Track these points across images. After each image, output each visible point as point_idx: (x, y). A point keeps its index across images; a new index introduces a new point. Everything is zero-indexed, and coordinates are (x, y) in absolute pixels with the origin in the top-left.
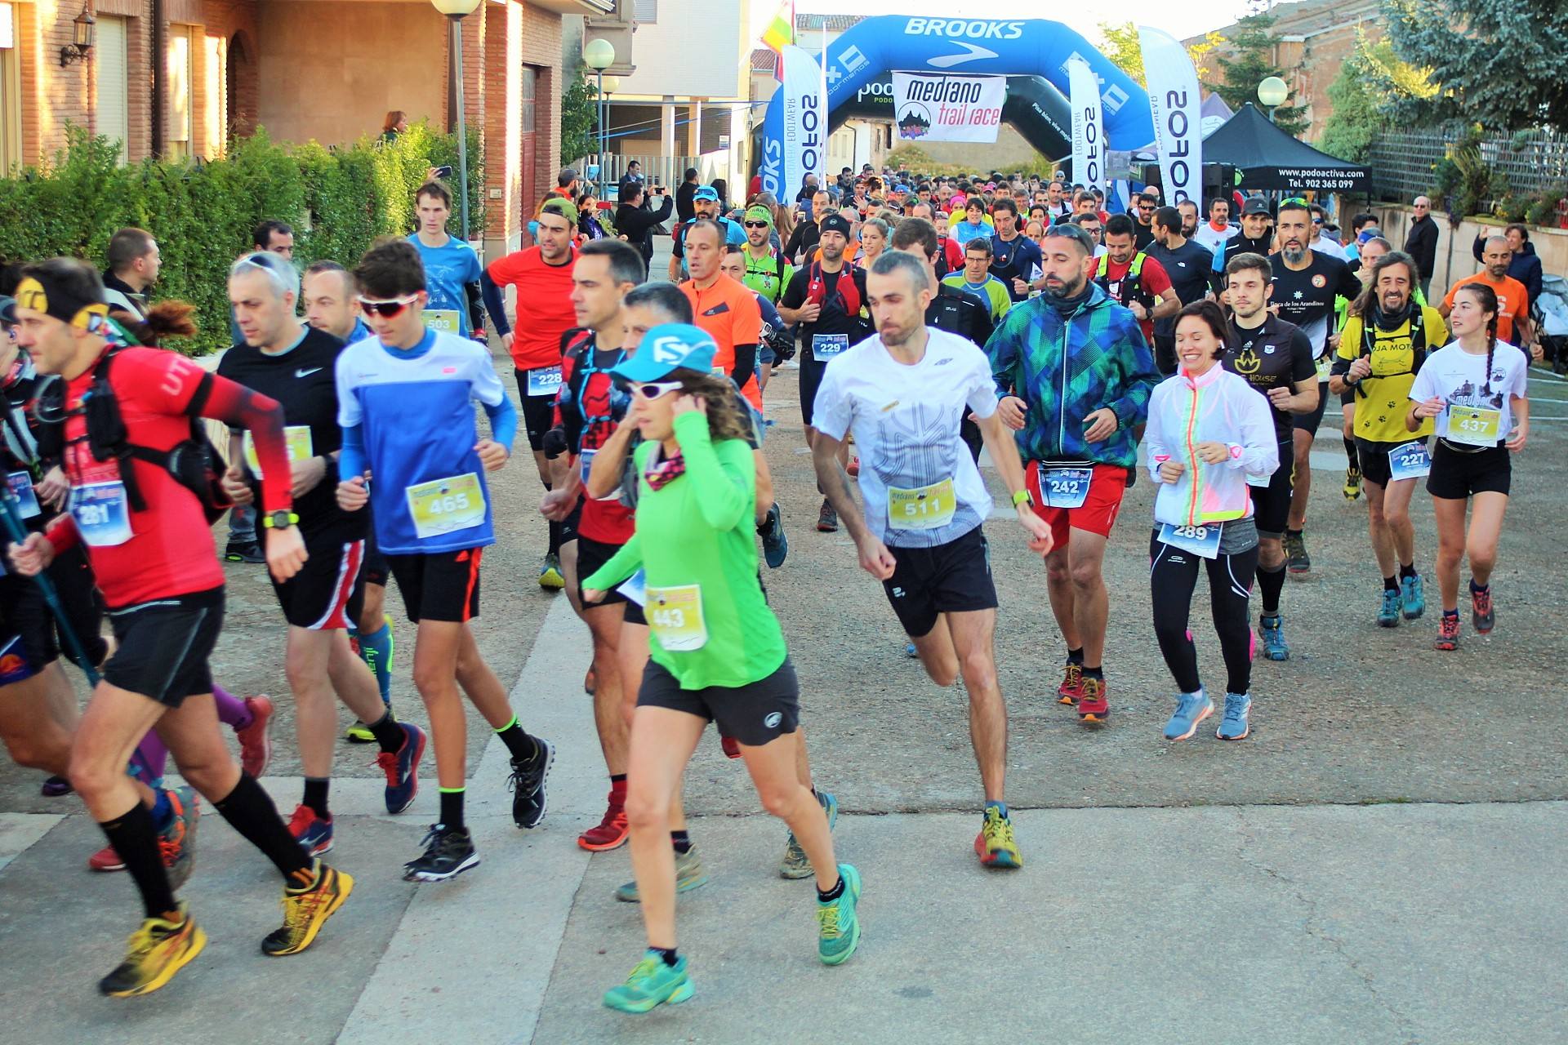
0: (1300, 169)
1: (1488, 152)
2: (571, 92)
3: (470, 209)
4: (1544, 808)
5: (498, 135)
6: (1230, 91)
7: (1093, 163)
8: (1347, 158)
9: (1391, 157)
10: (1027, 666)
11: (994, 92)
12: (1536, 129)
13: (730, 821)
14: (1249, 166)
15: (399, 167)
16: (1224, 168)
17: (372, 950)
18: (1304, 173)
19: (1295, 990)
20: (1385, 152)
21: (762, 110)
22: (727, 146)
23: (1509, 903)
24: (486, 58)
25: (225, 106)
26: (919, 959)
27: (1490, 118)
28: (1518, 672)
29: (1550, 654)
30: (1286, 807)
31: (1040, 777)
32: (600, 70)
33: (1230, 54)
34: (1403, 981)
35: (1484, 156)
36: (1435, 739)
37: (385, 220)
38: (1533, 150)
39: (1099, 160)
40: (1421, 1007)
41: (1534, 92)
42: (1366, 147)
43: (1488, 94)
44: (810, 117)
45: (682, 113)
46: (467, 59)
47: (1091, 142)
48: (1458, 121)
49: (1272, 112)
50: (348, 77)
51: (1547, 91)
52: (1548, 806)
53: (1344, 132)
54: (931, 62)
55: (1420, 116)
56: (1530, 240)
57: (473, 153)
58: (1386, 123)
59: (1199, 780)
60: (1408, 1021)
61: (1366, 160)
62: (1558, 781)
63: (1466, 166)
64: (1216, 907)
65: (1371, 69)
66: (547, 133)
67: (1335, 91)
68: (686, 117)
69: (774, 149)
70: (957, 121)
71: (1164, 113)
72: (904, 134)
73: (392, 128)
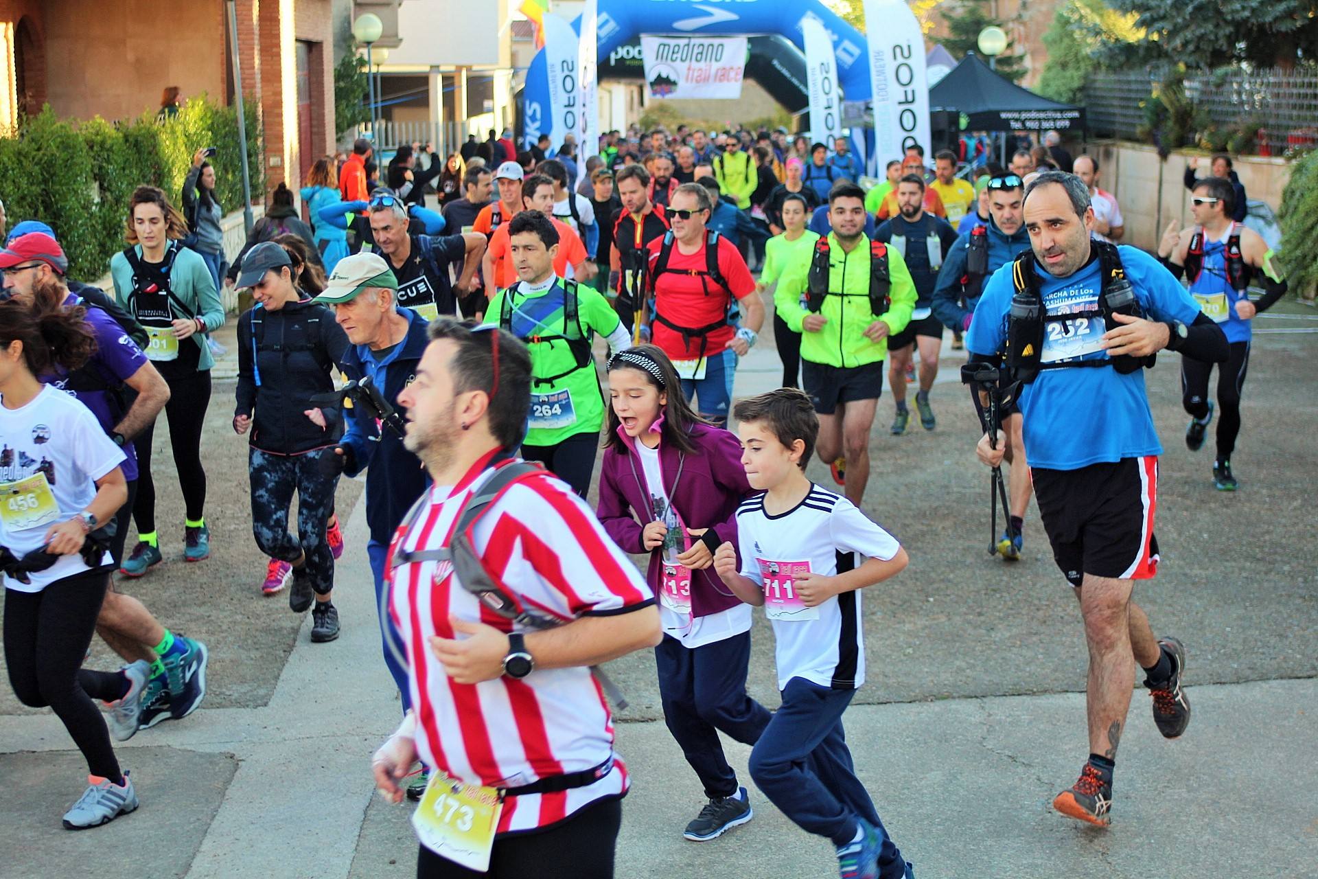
0: (1020, 112)
1: (1191, 89)
2: (343, 64)
3: (251, 177)
4: (1261, 688)
5: (275, 107)
6: (954, 43)
7: (829, 114)
8: (1063, 100)
9: (1103, 97)
11: (737, 50)
12: (1234, 65)
14: (973, 110)
15: (181, 140)
16: (950, 113)
17: (174, 871)
18: (1024, 116)
19: (1037, 866)
20: (1098, 93)
21: (523, 74)
22: (491, 110)
23: (1232, 776)
24: (261, 35)
25: (15, 87)
26: (689, 853)
27: (1192, 58)
28: (1234, 564)
29: (1263, 547)
30: (1024, 697)
32: (369, 43)
33: (952, 9)
34: (1137, 853)
35: (1188, 94)
36: (1159, 629)
38: (1232, 86)
39: (835, 111)
41: (1231, 33)
42: (1080, 89)
43: (1189, 36)
44: (568, 81)
45: (449, 81)
46: (242, 37)
47: (827, 94)
48: (1163, 62)
49: (992, 63)
50: (131, 57)
51: (1243, 30)
52: (1265, 685)
53: (1059, 76)
54: (677, 25)
55: (1128, 59)
56: (1234, 168)
57: (251, 124)
58: (1097, 66)
59: (943, 676)
61: (1080, 101)
62: (1273, 662)
63: (1172, 103)
64: (962, 792)
65: (1082, 17)
66: (321, 104)
67: (1050, 39)
68: (453, 84)
69: (535, 111)
70: (703, 79)
71: (891, 66)
72: (655, 93)
73: (170, 103)
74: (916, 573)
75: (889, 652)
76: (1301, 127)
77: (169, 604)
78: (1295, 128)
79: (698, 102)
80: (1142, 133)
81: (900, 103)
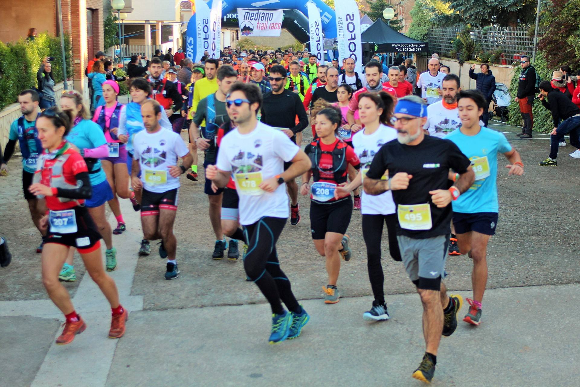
0: (400, 44)
1: (473, 35)
2: (107, 19)
3: (67, 68)
5: (77, 38)
6: (372, 14)
7: (319, 44)
8: (418, 39)
9: (436, 38)
10: (297, 244)
11: (279, 16)
12: (491, 26)
13: (180, 311)
14: (380, 43)
15: (36, 51)
16: (370, 44)
17: (33, 370)
18: (402, 46)
19: (406, 367)
20: (433, 36)
21: (186, 25)
22: (172, 41)
24: (71, 6)
26: (257, 362)
27: (474, 22)
29: (502, 231)
30: (401, 295)
31: (304, 287)
32: (118, 10)
34: (449, 361)
35: (472, 37)
37: (31, 73)
38: (490, 34)
39: (321, 42)
40: (455, 371)
41: (490, 12)
42: (426, 35)
43: (472, 13)
44: (206, 28)
45: (153, 27)
46: (63, 7)
47: (317, 35)
48: (461, 23)
49: (389, 22)
50: (14, 14)
51: (495, 11)
52: (503, 290)
53: (417, 29)
55: (446, 22)
56: (490, 69)
57: (67, 45)
58: (433, 25)
60: (451, 377)
61: (426, 40)
62: (507, 280)
63: (465, 41)
65: (427, 4)
66: (97, 37)
67: (413, 13)
68: (155, 29)
69: (191, 40)
70: (264, 28)
71: (345, 23)
72: (243, 34)
73: (31, 36)
74: (355, 241)
75: (343, 276)
76: (519, 52)
77: (31, 254)
78: (517, 53)
79: (262, 38)
80: (452, 54)
81: (349, 40)
